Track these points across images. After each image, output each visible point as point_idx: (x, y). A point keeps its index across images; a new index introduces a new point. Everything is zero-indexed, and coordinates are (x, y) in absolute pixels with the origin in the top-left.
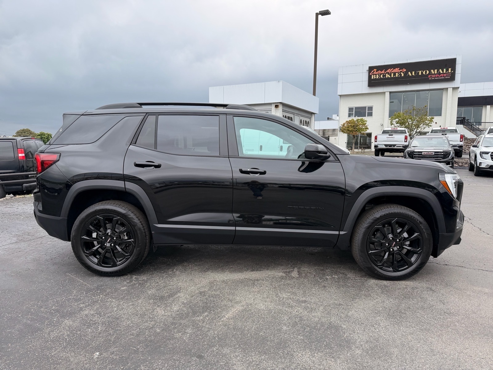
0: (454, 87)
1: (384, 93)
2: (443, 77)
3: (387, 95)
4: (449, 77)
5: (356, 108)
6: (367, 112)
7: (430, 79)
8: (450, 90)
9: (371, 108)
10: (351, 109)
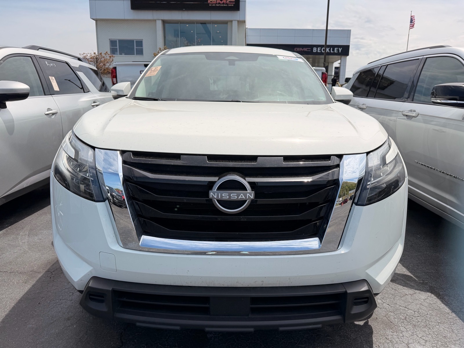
0: (239, 20)
1: (155, 21)
2: (225, 4)
3: (159, 24)
4: (233, 5)
5: (121, 41)
6: (135, 47)
7: (210, 5)
8: (235, 24)
9: (140, 43)
10: (113, 43)
